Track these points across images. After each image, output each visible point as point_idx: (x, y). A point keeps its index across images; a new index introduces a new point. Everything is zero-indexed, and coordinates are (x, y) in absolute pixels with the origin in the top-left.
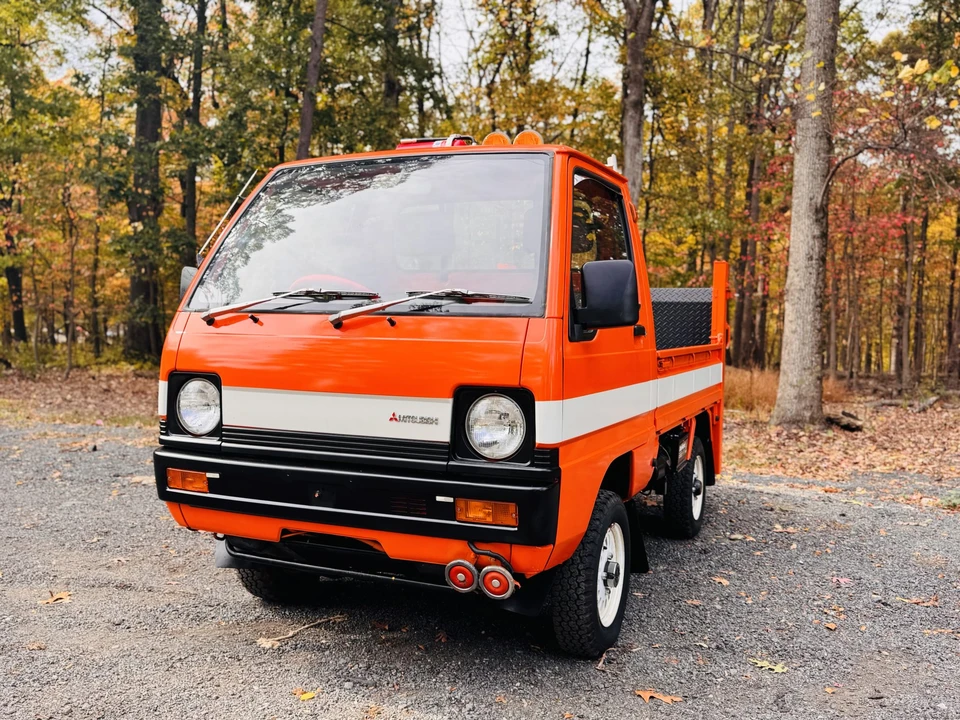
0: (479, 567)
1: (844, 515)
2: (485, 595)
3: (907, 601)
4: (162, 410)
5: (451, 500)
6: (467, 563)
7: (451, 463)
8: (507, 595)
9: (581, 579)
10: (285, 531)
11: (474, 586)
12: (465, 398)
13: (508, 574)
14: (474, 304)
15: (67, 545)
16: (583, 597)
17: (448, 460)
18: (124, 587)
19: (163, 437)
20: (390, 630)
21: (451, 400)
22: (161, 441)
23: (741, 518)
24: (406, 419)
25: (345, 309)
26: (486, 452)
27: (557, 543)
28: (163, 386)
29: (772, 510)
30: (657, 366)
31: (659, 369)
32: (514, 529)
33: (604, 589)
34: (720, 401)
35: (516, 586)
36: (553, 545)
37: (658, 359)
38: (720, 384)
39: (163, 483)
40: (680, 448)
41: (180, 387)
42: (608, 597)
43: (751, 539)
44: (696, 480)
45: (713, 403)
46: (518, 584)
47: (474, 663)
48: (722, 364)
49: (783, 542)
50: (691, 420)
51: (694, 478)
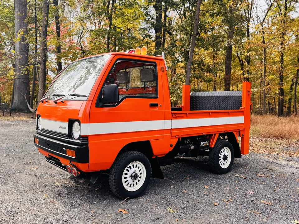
0: (71, 168)
3: (263, 202)
4: (36, 124)
5: (65, 149)
7: (68, 140)
8: (76, 176)
12: (71, 123)
13: (75, 170)
14: (79, 97)
17: (67, 139)
19: (36, 130)
21: (68, 123)
22: (37, 132)
23: (250, 170)
24: (62, 128)
25: (56, 98)
26: (75, 137)
27: (90, 163)
28: (36, 117)
29: (267, 169)
30: (172, 116)
31: (174, 117)
32: (75, 158)
33: (132, 180)
34: (244, 129)
35: (78, 173)
36: (88, 164)
37: (172, 114)
38: (243, 123)
39: (35, 142)
40: (202, 143)
41: (39, 119)
42: (135, 183)
43: (242, 177)
44: (224, 155)
45: (238, 130)
46: (79, 173)
47: (94, 196)
48: (244, 117)
49: (252, 179)
50: (215, 135)
51: (223, 154)
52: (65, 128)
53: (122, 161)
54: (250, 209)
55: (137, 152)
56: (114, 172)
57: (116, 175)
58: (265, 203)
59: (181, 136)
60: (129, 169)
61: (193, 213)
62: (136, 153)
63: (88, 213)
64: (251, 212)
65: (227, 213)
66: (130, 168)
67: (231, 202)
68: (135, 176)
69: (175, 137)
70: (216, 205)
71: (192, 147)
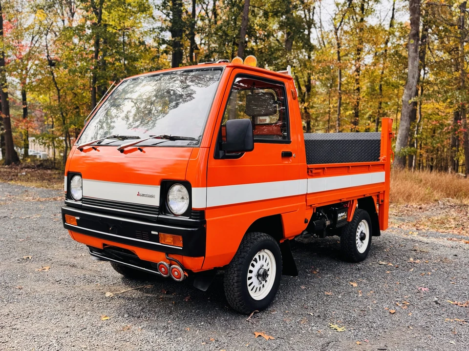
0: (170, 265)
1: (456, 255)
2: (173, 279)
3: (452, 302)
4: (66, 189)
5: (157, 233)
6: (165, 263)
7: (160, 216)
8: (181, 279)
9: (235, 275)
10: (104, 245)
11: (168, 275)
12: (166, 186)
13: (180, 269)
14: (176, 141)
15: (68, 247)
16: (236, 284)
17: (158, 215)
18: (74, 266)
19: (66, 201)
20: (167, 294)
21: (159, 186)
22: (66, 203)
23: (394, 254)
24: (143, 195)
25: (124, 143)
26: (174, 212)
27: (206, 256)
28: (66, 178)
29: (415, 250)
30: (308, 172)
31: (310, 174)
32: (181, 248)
33: (258, 281)
34: (384, 191)
35: (185, 275)
36: (203, 257)
37: (308, 169)
38: (383, 183)
39: (64, 221)
40: (339, 215)
41: (71, 179)
42: (261, 286)
43: (391, 264)
44: (362, 232)
45: (377, 193)
46: (187, 275)
47: (191, 312)
48: (384, 172)
49: (407, 267)
50: (353, 201)
51: (360, 231)
52: (152, 196)
53: (247, 250)
54: (445, 315)
55: (265, 234)
56: (235, 269)
57: (240, 275)
58: (457, 304)
59: (316, 205)
60: (254, 263)
61: (372, 329)
62: (264, 237)
63: (207, 343)
64: (451, 320)
65: (420, 324)
66: (256, 260)
67: (408, 306)
68: (263, 273)
69: (309, 207)
70: (393, 313)
71: (328, 223)
